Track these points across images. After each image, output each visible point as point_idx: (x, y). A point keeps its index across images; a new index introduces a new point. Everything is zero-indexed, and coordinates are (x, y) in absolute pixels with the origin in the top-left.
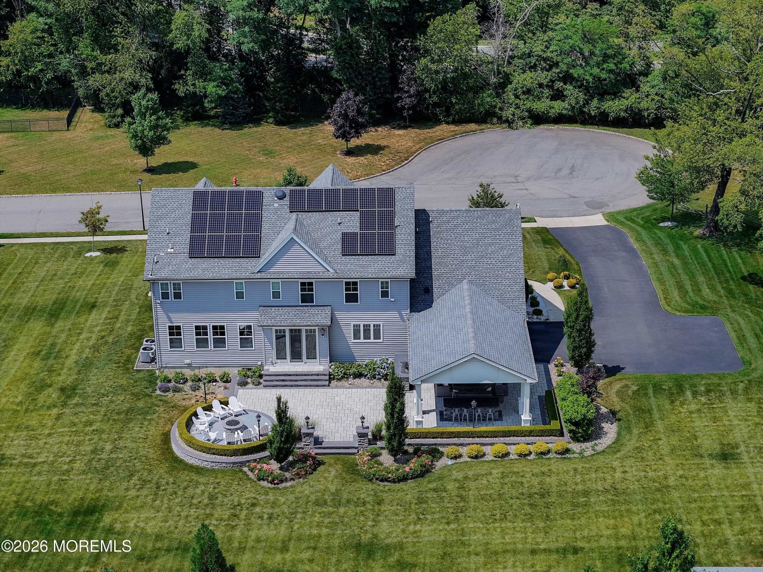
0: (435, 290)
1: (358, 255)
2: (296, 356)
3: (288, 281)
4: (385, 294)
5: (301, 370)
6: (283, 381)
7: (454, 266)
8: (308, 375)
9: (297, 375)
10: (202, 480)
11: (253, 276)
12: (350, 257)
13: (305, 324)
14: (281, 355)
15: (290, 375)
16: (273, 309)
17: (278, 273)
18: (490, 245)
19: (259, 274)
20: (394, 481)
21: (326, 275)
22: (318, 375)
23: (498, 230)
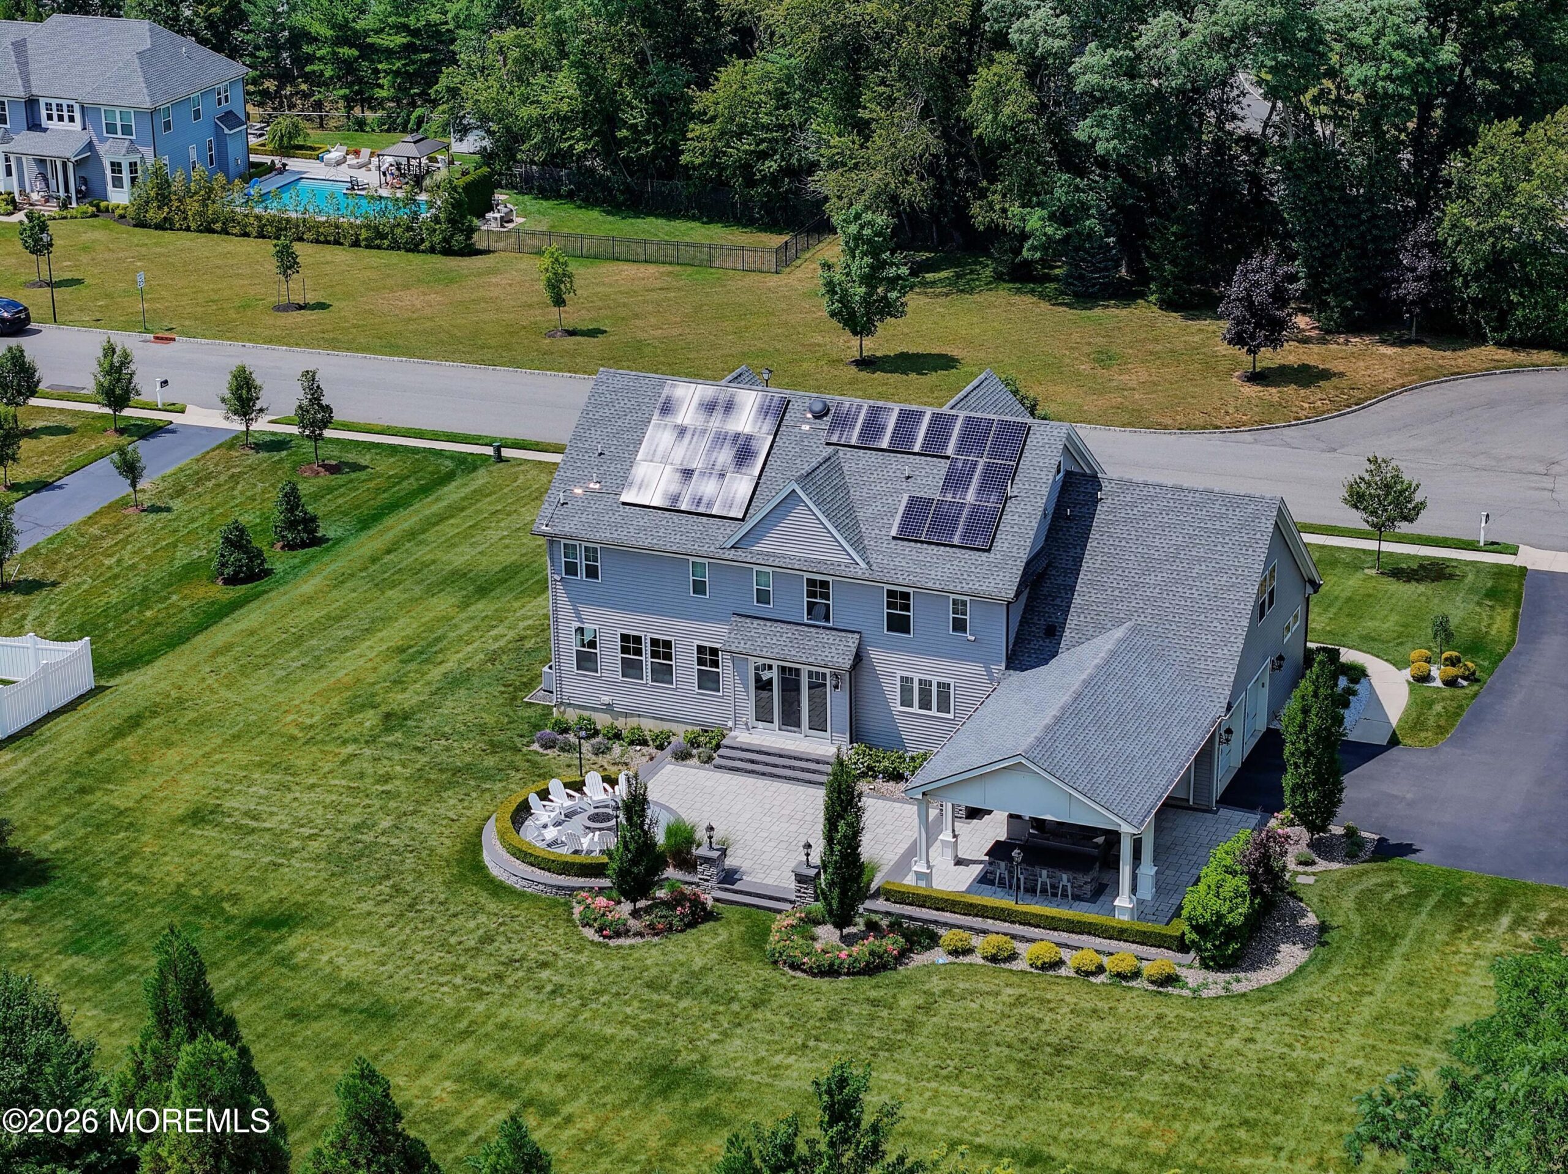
0: (1067, 633)
1: (922, 542)
2: (791, 719)
3: (785, 575)
4: (959, 626)
5: (792, 748)
6: (752, 762)
7: (1116, 593)
8: (801, 759)
9: (781, 756)
10: (492, 906)
11: (720, 554)
12: (905, 543)
13: (804, 659)
14: (763, 715)
15: (769, 754)
16: (756, 622)
17: (768, 554)
18: (1200, 560)
19: (733, 551)
20: (811, 972)
21: (852, 571)
22: (818, 762)
23: (1223, 533)
